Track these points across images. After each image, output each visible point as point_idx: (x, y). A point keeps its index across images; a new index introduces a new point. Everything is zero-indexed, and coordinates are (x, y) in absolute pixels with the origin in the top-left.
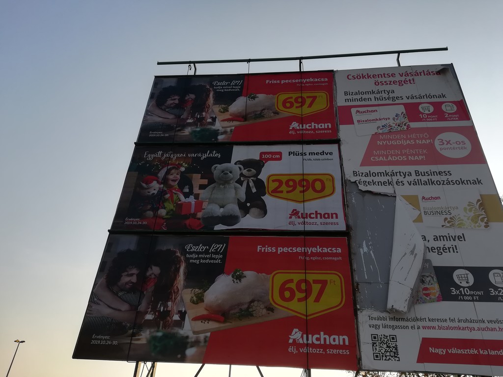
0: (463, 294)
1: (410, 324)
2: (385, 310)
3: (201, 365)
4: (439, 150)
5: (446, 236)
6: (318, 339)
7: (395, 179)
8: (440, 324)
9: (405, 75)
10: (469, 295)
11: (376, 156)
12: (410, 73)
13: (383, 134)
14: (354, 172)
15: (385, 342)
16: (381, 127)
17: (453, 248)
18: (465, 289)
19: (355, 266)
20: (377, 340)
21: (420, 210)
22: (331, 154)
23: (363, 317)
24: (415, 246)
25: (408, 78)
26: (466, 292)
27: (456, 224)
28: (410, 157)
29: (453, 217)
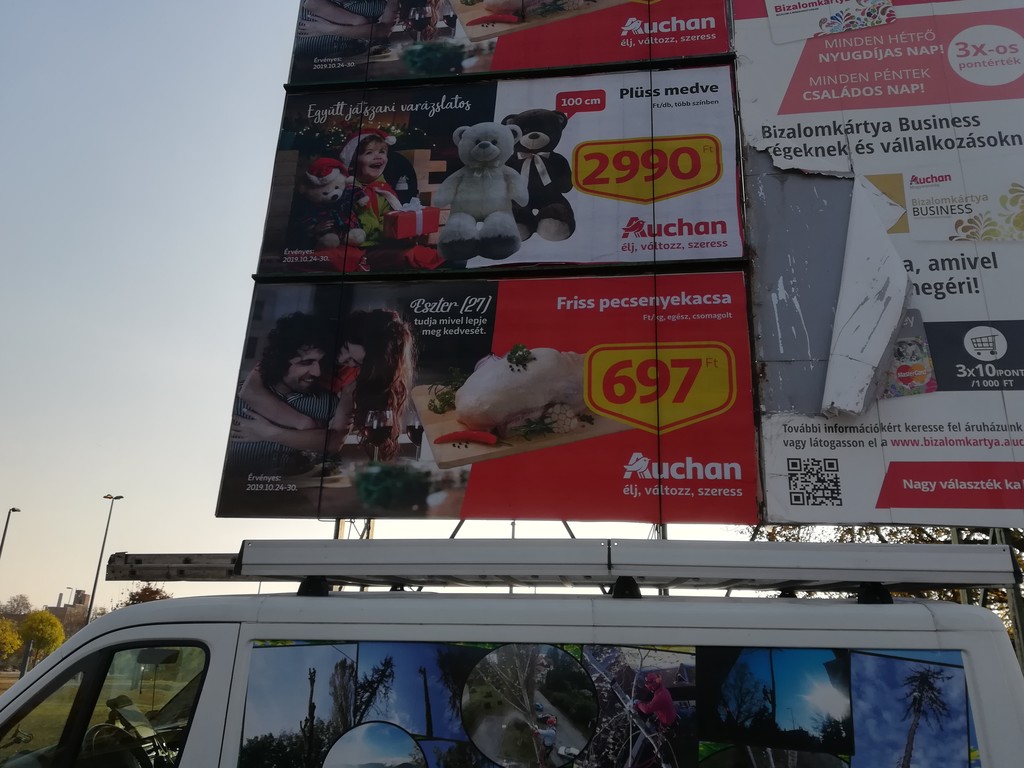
0: (982, 375)
1: (866, 437)
2: (817, 412)
3: (458, 521)
4: (956, 68)
5: (956, 260)
6: (681, 471)
7: (854, 139)
8: (928, 435)
10: (993, 378)
11: (813, 88)
13: (831, 36)
14: (763, 128)
15: (815, 472)
16: (829, 21)
17: (969, 283)
18: (988, 366)
19: (759, 330)
20: (798, 468)
21: (903, 206)
22: (714, 89)
23: (773, 428)
24: (888, 282)
26: (988, 373)
27: (981, 232)
28: (889, 87)
29: (976, 217)
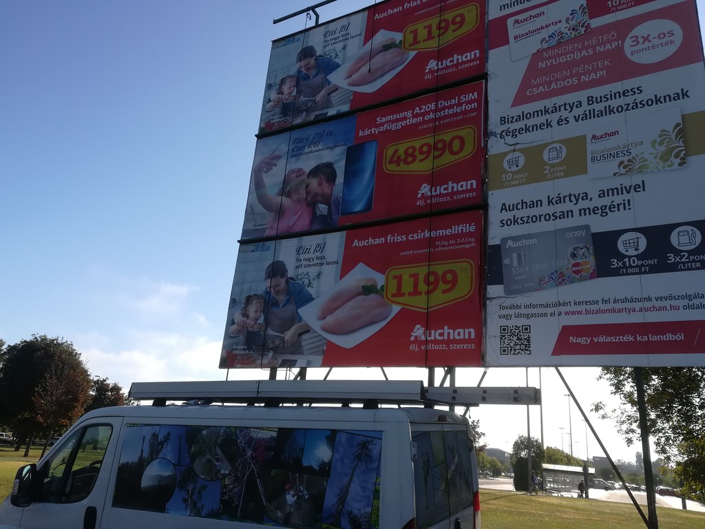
0: (628, 265)
1: (549, 311)
5: (617, 189)
7: (554, 118)
10: (635, 267)
11: (533, 87)
13: (548, 48)
14: (501, 118)
15: (516, 334)
16: (547, 39)
17: (624, 204)
18: (632, 259)
20: (506, 332)
23: (492, 307)
26: (632, 263)
27: (636, 168)
28: (583, 77)
29: (633, 158)
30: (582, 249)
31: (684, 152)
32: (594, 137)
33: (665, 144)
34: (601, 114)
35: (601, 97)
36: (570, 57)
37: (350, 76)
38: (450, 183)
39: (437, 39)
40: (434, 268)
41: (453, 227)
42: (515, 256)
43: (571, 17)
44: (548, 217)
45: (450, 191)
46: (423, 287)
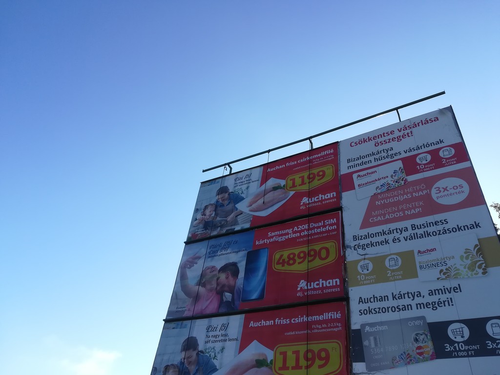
0: (458, 349)
4: (435, 199)
5: (441, 289)
7: (390, 237)
9: (404, 130)
10: (464, 351)
11: (374, 216)
12: (408, 127)
13: (381, 193)
14: (353, 236)
16: (380, 187)
17: (448, 301)
18: (460, 344)
25: (406, 132)
26: (460, 347)
27: (452, 275)
28: (406, 212)
29: (449, 267)
30: (422, 335)
31: (484, 265)
32: (419, 252)
33: (470, 258)
34: (422, 236)
35: (420, 225)
36: (396, 199)
37: (251, 205)
38: (321, 280)
39: (307, 184)
40: (312, 347)
41: (325, 314)
42: (372, 338)
43: (394, 175)
44: (394, 309)
45: (321, 286)
46: (303, 362)
